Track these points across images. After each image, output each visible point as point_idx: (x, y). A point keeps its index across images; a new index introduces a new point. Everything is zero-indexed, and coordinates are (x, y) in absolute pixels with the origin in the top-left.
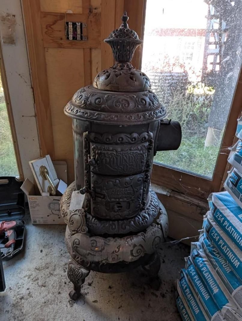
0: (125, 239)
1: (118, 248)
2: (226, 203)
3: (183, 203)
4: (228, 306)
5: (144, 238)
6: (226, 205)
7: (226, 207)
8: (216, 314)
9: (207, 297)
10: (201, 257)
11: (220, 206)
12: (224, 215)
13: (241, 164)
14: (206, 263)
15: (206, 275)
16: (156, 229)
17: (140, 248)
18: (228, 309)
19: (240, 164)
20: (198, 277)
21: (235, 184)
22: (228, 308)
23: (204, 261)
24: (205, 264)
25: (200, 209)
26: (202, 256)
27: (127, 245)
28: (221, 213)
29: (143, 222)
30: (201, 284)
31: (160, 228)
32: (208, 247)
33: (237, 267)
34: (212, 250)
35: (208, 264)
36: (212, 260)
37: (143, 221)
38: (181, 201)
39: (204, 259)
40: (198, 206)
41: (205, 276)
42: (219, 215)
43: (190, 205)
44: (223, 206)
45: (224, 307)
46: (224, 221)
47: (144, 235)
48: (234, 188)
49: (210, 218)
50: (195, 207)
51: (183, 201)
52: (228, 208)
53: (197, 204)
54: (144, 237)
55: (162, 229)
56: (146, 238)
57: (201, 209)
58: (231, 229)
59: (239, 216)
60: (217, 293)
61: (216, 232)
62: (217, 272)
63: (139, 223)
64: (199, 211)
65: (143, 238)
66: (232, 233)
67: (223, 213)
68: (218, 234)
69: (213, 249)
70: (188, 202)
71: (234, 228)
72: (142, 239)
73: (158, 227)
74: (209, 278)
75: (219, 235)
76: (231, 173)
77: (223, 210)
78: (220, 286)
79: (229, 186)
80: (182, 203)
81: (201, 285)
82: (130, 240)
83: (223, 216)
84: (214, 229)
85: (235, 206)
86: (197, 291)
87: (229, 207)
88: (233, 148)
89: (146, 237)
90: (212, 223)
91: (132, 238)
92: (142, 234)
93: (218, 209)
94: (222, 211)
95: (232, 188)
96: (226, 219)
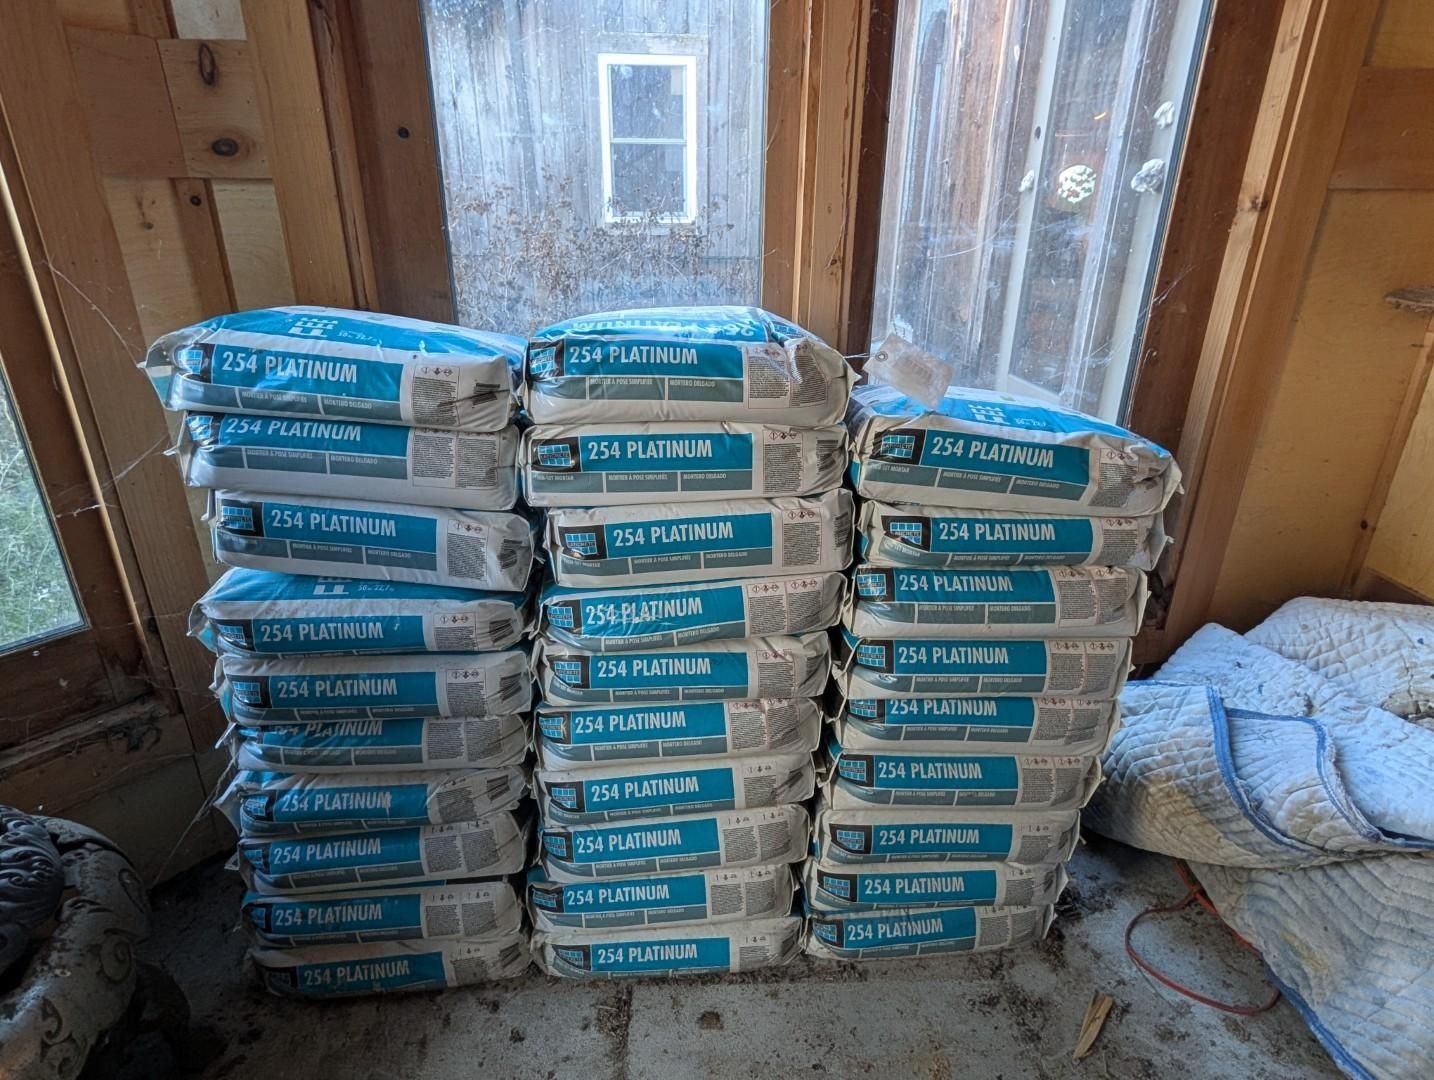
0: (39, 968)
1: (51, 1015)
2: (260, 594)
3: (43, 766)
4: (431, 793)
5: (93, 907)
6: (264, 599)
7: (267, 603)
8: (422, 844)
9: (375, 847)
10: (284, 792)
11: (254, 610)
12: (284, 617)
13: (246, 464)
14: (308, 788)
15: (337, 805)
16: (91, 858)
17: (116, 938)
18: (439, 795)
19: (242, 466)
20: (316, 845)
21: (252, 529)
22: (437, 791)
23: (301, 791)
24: (311, 791)
25: (120, 735)
26: (283, 788)
27: (69, 974)
28: (271, 623)
29: (35, 872)
30: (336, 844)
31: (96, 847)
32: (292, 741)
33: (396, 693)
34: (305, 737)
35: (317, 784)
36: (325, 753)
37: (36, 869)
38: (29, 767)
39: (297, 787)
40: (105, 734)
41: (336, 809)
42: (272, 630)
43: (73, 753)
44: (258, 606)
45: (428, 800)
46: (295, 632)
47: (84, 901)
48: (255, 542)
49: (240, 670)
50: (100, 746)
51: (40, 764)
52: (277, 598)
53: (95, 731)
54: (92, 903)
55: (105, 846)
56: (98, 901)
57: (125, 735)
58: (328, 629)
59: (315, 593)
60: (392, 800)
61: (288, 679)
62: (360, 761)
63: (26, 885)
64: (123, 744)
65: (91, 911)
66: (336, 634)
67: (277, 617)
68: (297, 678)
69: (306, 733)
70: (60, 752)
71: (332, 620)
72: (92, 915)
73: (91, 851)
74: (348, 802)
75: (300, 679)
76: (213, 513)
77: (267, 612)
78: (384, 784)
79: (236, 547)
80: (42, 772)
81: (340, 847)
82: (63, 954)
83: (282, 622)
84: (277, 679)
85: (285, 585)
86: (341, 871)
87: (274, 596)
88: (179, 444)
89: (97, 897)
90: (256, 674)
91: (58, 945)
92: (72, 906)
93: (256, 621)
94: (269, 617)
95: (249, 549)
96: (295, 623)
